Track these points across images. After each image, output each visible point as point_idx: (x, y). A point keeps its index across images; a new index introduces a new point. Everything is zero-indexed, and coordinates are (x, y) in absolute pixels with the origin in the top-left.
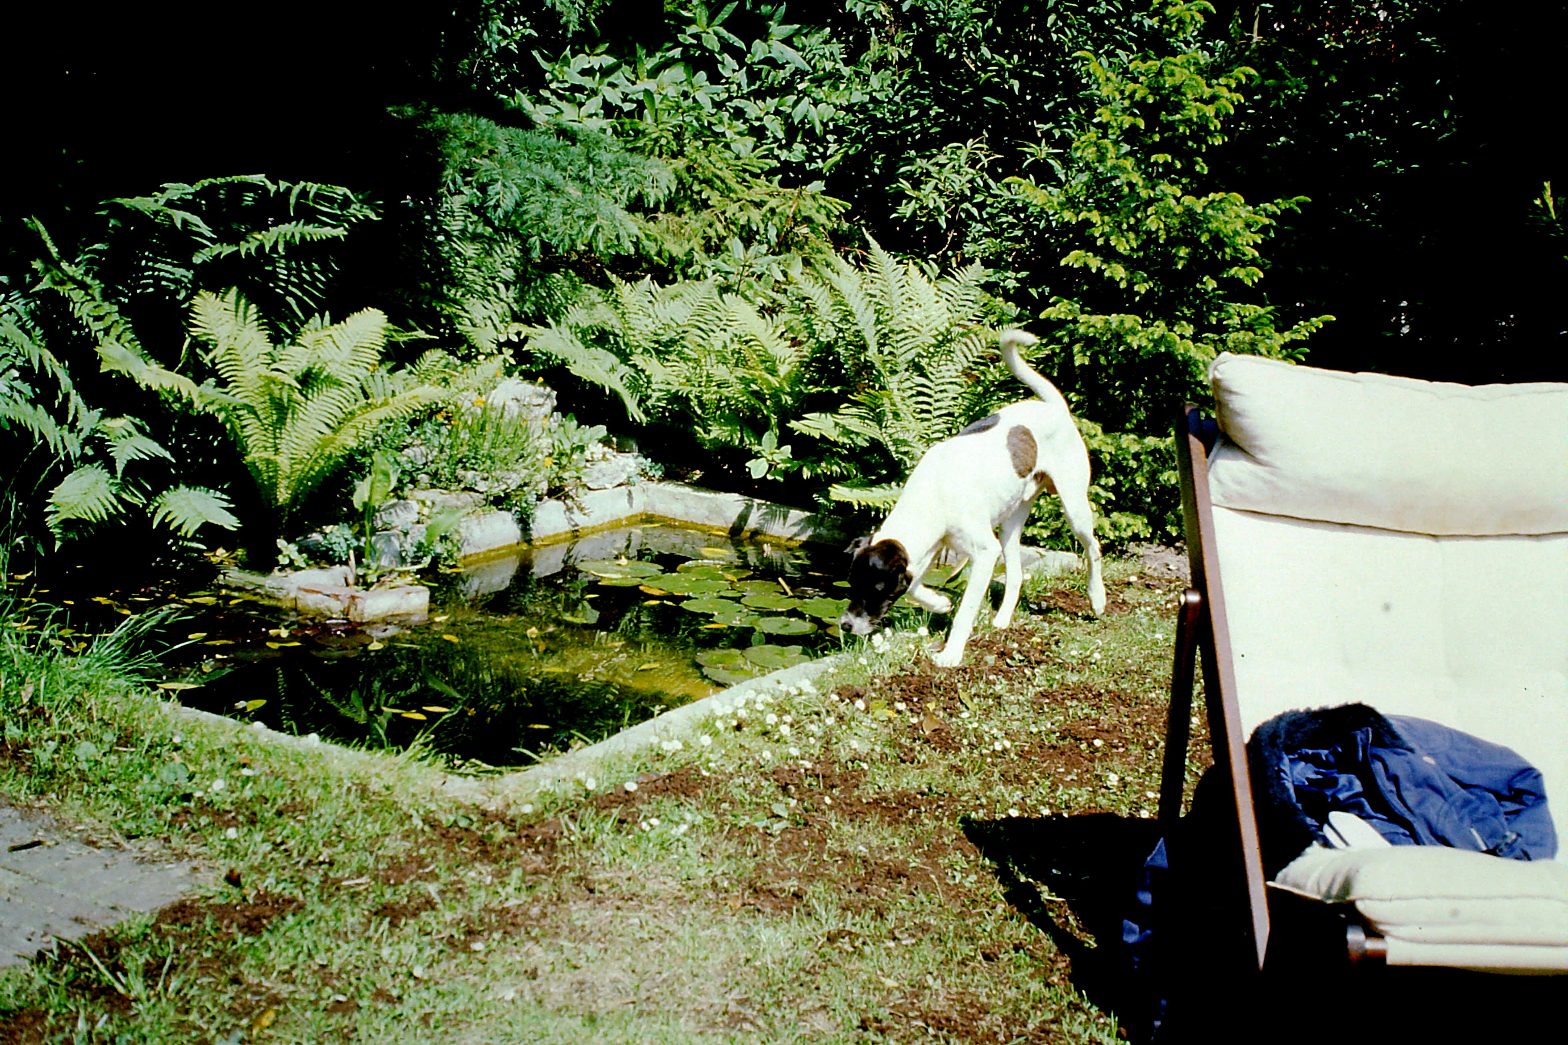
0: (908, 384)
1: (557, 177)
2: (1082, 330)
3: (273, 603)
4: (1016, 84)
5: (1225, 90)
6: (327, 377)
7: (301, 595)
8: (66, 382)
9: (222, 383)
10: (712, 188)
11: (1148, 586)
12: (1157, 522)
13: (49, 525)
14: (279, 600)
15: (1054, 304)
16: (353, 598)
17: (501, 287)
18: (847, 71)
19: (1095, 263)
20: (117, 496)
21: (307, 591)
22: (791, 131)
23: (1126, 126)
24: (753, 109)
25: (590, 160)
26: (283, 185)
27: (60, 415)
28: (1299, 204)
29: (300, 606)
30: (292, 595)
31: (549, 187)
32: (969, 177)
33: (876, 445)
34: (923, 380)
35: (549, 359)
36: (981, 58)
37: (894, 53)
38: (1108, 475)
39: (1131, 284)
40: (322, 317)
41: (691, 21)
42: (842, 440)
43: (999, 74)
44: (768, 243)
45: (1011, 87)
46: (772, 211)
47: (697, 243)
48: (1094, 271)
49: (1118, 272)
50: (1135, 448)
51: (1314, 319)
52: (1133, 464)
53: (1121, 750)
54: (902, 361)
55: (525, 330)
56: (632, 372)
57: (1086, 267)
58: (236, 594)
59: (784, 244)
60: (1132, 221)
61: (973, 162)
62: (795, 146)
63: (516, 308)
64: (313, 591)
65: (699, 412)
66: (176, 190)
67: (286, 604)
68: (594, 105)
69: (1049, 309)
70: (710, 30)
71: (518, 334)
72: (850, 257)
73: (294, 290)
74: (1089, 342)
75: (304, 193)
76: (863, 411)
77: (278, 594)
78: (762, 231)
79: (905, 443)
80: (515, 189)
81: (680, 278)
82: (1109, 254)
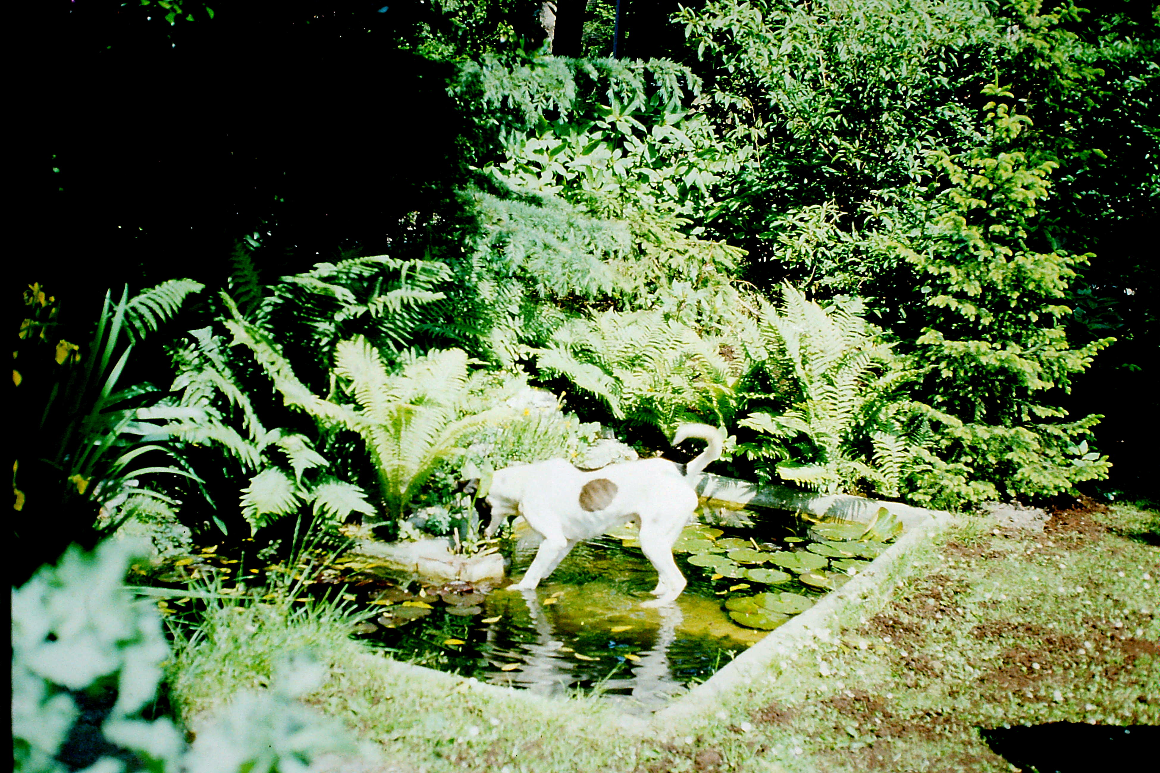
0: (821, 391)
1: (552, 240)
2: (946, 352)
3: (400, 568)
4: (858, 162)
5: (1039, 179)
6: (429, 400)
7: (421, 562)
8: (249, 410)
9: (359, 408)
10: (648, 240)
11: (1006, 536)
12: (1001, 487)
13: (245, 516)
14: (405, 565)
15: (924, 333)
16: (463, 564)
17: (509, 318)
18: (719, 147)
19: (954, 304)
20: (294, 495)
21: (427, 559)
22: (684, 193)
23: (973, 207)
24: (655, 176)
25: (571, 225)
26: (399, 262)
27: (244, 434)
28: (1089, 259)
29: (420, 569)
30: (414, 562)
31: (546, 247)
32: (826, 229)
33: (802, 437)
34: (830, 388)
35: (553, 373)
36: (833, 144)
37: (755, 133)
38: (966, 454)
39: (978, 317)
40: (410, 351)
41: (609, 113)
42: (778, 433)
43: (845, 156)
44: (691, 280)
45: (855, 164)
46: (692, 257)
47: (641, 282)
48: (953, 309)
49: (969, 310)
50: (986, 436)
51: (1101, 340)
52: (984, 447)
53: (1050, 672)
54: (816, 374)
55: (533, 351)
56: (613, 380)
57: (948, 307)
58: (370, 560)
59: (702, 282)
60: (978, 273)
61: (829, 218)
62: (687, 203)
63: (521, 334)
64: (430, 559)
65: (661, 409)
66: (325, 269)
67: (410, 569)
68: (547, 176)
69: (922, 337)
70: (622, 119)
71: (528, 354)
72: (740, 287)
73: (391, 333)
74: (951, 360)
75: (413, 268)
76: (800, 413)
77: (403, 561)
78: (685, 273)
79: (824, 435)
80: (522, 248)
81: (628, 306)
82: (961, 296)
